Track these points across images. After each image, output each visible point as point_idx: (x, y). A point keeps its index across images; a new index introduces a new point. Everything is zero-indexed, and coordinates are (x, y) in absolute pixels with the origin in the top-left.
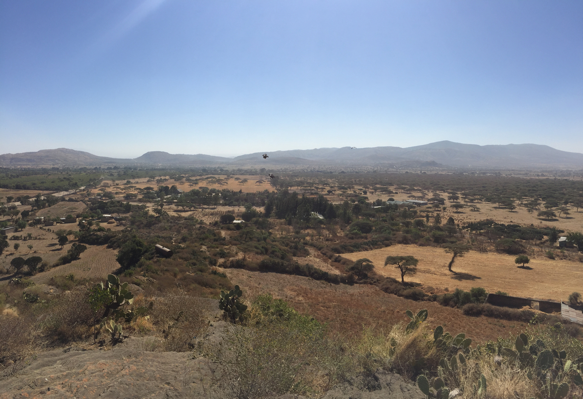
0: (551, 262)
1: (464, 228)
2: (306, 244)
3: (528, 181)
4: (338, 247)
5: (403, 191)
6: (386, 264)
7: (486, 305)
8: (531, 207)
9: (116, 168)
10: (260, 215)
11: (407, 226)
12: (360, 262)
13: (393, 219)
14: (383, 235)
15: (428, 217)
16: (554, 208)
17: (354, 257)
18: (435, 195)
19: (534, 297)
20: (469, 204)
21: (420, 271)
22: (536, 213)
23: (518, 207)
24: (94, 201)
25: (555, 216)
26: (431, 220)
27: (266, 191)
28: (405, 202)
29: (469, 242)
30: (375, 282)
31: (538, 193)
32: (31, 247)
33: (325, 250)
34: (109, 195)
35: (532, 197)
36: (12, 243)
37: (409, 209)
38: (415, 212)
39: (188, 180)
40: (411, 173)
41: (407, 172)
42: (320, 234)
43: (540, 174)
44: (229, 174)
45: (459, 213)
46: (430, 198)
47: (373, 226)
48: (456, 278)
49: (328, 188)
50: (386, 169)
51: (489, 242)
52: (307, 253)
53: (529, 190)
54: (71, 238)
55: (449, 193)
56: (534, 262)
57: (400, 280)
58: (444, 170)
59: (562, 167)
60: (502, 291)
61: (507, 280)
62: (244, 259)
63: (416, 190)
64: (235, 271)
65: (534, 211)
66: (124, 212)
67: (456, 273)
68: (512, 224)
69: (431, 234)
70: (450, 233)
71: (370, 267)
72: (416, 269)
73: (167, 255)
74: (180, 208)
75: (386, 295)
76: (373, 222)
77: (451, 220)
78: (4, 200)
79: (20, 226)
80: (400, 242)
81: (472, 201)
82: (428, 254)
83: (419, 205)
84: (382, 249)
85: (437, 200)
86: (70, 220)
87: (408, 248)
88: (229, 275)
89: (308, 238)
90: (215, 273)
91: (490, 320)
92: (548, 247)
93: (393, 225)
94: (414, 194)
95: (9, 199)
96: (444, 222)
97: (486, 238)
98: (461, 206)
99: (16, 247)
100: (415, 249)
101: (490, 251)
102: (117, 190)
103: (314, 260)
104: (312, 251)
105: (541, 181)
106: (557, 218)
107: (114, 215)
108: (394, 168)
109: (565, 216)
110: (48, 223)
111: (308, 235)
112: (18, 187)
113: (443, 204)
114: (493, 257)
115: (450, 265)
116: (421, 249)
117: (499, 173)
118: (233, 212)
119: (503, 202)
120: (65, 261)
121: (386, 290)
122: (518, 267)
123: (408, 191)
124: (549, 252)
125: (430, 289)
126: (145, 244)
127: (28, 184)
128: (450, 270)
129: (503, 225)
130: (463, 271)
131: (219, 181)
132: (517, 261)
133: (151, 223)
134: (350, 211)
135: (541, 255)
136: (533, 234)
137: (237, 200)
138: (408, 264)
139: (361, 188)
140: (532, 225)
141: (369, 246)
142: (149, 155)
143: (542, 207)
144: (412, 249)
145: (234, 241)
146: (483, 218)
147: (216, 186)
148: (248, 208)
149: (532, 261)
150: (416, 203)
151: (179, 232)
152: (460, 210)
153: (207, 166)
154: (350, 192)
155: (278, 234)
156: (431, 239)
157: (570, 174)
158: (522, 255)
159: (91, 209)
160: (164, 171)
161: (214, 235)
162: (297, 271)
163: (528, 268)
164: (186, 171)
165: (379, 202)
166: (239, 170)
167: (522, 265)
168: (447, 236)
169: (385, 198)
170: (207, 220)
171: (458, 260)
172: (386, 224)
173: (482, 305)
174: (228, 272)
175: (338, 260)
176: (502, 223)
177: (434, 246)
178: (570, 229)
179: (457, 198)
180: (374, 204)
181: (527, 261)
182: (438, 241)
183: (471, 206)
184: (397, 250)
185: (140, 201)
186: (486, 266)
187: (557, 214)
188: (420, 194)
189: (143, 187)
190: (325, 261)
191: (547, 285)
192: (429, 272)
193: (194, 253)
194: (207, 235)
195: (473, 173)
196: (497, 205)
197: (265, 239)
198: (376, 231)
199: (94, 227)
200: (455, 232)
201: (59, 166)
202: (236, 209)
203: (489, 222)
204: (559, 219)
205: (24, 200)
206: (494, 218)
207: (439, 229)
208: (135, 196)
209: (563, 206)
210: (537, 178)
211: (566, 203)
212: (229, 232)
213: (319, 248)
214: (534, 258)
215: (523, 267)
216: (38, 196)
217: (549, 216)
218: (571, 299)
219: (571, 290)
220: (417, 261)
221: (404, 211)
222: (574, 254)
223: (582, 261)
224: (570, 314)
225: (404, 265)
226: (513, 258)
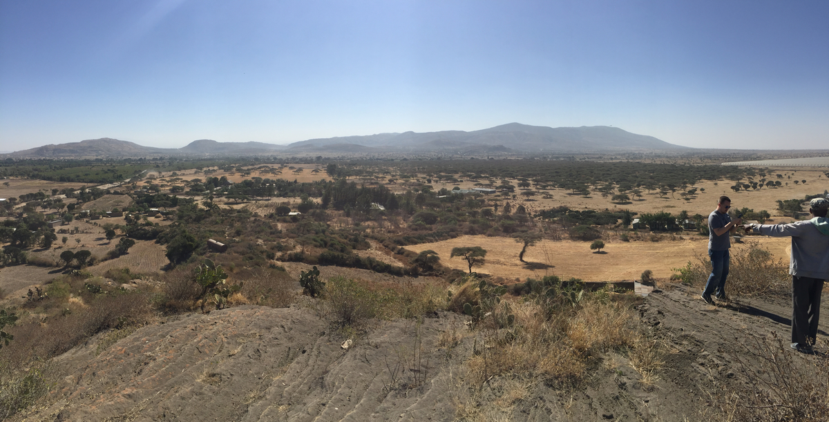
0: (625, 244)
1: (535, 216)
2: (366, 236)
3: (603, 165)
4: (401, 238)
5: (468, 179)
6: (452, 256)
8: (605, 191)
9: (161, 159)
10: (317, 206)
11: (474, 216)
12: (424, 254)
13: (458, 209)
14: (448, 226)
15: (496, 206)
16: (627, 191)
17: (418, 249)
18: (504, 182)
19: (609, 279)
20: (541, 191)
21: (489, 262)
22: (610, 197)
23: (592, 192)
24: (140, 194)
25: (629, 199)
26: (499, 209)
27: (323, 180)
28: (471, 191)
29: (541, 231)
30: (441, 274)
31: (612, 177)
32: (78, 241)
33: (387, 242)
34: (154, 188)
35: (606, 181)
36: (60, 237)
37: (475, 198)
38: (483, 201)
39: (239, 170)
40: (477, 159)
41: (472, 158)
42: (381, 226)
43: (613, 157)
44: (283, 163)
45: (530, 200)
46: (498, 186)
47: (438, 217)
48: (527, 268)
49: (389, 177)
50: (451, 155)
51: (563, 230)
52: (368, 246)
53: (603, 175)
54: (118, 232)
55: (519, 180)
56: (609, 247)
57: (468, 271)
58: (514, 155)
59: (633, 148)
60: (576, 277)
61: (582, 267)
62: (302, 252)
63: (484, 177)
64: (294, 265)
65: (609, 195)
66: (171, 206)
67: (527, 263)
68: (586, 210)
69: (500, 223)
70: (521, 222)
71: (435, 259)
72: (484, 260)
73: (222, 250)
74: (231, 200)
76: (438, 212)
77: (521, 209)
78: (49, 193)
79: (66, 219)
80: (466, 233)
81: (544, 187)
82: (497, 244)
83: (487, 193)
84: (448, 241)
85: (506, 188)
86: (116, 213)
87: (475, 239)
88: (287, 269)
89: (368, 231)
90: (273, 266)
92: (622, 230)
93: (459, 215)
94: (481, 181)
95: (55, 192)
96: (514, 211)
97: (560, 226)
98: (533, 194)
99: (64, 240)
100: (484, 239)
101: (564, 239)
102: (162, 180)
103: (375, 253)
104: (373, 244)
105: (614, 164)
106: (630, 201)
107: (161, 209)
108: (458, 154)
109: (638, 198)
110: (94, 216)
111: (368, 227)
112: (62, 180)
113: (513, 191)
114: (567, 244)
115: (521, 255)
116: (489, 239)
117: (573, 157)
118: (288, 203)
119: (577, 188)
120: (113, 255)
122: (594, 253)
123: (474, 179)
124: (624, 235)
125: (500, 280)
126: (196, 239)
127: (72, 176)
128: (521, 260)
129: (577, 211)
130: (536, 261)
131: (273, 171)
132: (593, 247)
133: (200, 217)
134: (413, 201)
135: (616, 239)
136: (607, 219)
137: (292, 191)
138: (475, 256)
139: (424, 176)
140: (607, 209)
141: (434, 237)
142: (195, 145)
143: (616, 192)
144: (479, 240)
145: (290, 234)
146: (556, 205)
147: (270, 176)
148: (304, 199)
149: (607, 245)
150: (483, 192)
151: (232, 226)
152: (531, 197)
153: (260, 154)
154: (413, 180)
155: (336, 225)
156: (500, 228)
157: (642, 157)
158: (597, 240)
159: (138, 203)
160: (211, 162)
161: (270, 228)
162: (358, 264)
163: (603, 253)
164: (236, 161)
165: (443, 192)
166: (294, 159)
167: (597, 250)
168: (518, 226)
169: (450, 187)
170: (262, 213)
171: (530, 249)
172: (452, 215)
174: (286, 265)
175: (401, 252)
176: (576, 210)
177: (503, 236)
178: (643, 210)
179: (528, 185)
180: (439, 194)
181: (602, 246)
182: (508, 231)
183: (543, 193)
184: (464, 241)
185: (187, 194)
186: (560, 254)
187: (631, 197)
188: (487, 182)
189: (190, 179)
190: (387, 254)
191: (621, 267)
192: (498, 262)
193: (250, 247)
194: (261, 227)
195: (545, 158)
196: (571, 191)
197: (324, 232)
198: (441, 222)
199: (141, 221)
200: (527, 221)
201: (103, 157)
202: (292, 200)
203: (563, 210)
204: (634, 202)
205: (69, 193)
206: (568, 205)
207: (508, 218)
208: (182, 188)
209: (636, 188)
210: (611, 161)
211: (638, 186)
212: (285, 225)
213: (381, 241)
214: (609, 242)
215: (599, 252)
216: (83, 189)
217: (623, 199)
218: (643, 277)
219: (644, 269)
220: (485, 252)
221: (471, 200)
222: (646, 234)
223: (654, 240)
224: (642, 290)
225: (471, 255)
226: (587, 245)
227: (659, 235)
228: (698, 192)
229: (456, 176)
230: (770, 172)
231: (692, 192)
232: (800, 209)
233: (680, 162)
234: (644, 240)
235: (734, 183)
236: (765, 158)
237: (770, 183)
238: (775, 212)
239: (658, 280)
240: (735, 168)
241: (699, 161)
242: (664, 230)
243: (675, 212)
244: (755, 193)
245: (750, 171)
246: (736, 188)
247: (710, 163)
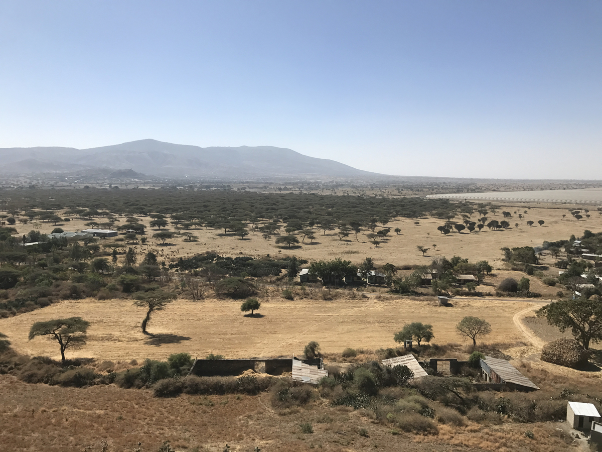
0: (289, 304)
1: (172, 267)
3: (267, 197)
5: (78, 216)
6: (32, 336)
7: (189, 378)
8: (268, 231)
11: (80, 270)
13: (57, 261)
14: (36, 288)
15: (115, 254)
16: (296, 232)
18: (130, 220)
19: (260, 356)
20: (182, 231)
22: (274, 239)
23: (251, 233)
25: (298, 242)
26: (120, 258)
28: (80, 233)
29: (177, 287)
31: (278, 212)
35: (270, 218)
37: (86, 244)
38: (96, 248)
40: (94, 188)
41: (87, 187)
43: (282, 187)
45: (166, 245)
46: (121, 225)
47: (19, 276)
48: (152, 343)
50: (53, 183)
51: (207, 285)
53: (267, 209)
55: (153, 217)
56: (266, 307)
57: (58, 358)
58: (147, 183)
60: (215, 353)
61: (227, 337)
63: (100, 214)
65: (272, 237)
67: (152, 336)
68: (241, 256)
69: (119, 279)
70: (150, 276)
72: (85, 337)
75: (29, 386)
76: (22, 268)
77: (151, 257)
80: (66, 297)
81: (187, 226)
82: (111, 310)
83: (103, 236)
84: (35, 312)
85: (132, 228)
87: (80, 305)
91: (193, 398)
92: (286, 284)
93: (56, 270)
94: (97, 220)
96: (140, 259)
97: (204, 279)
98: (170, 236)
100: (92, 305)
101: (208, 297)
105: (282, 196)
106: (300, 244)
108: (64, 181)
109: (309, 241)
113: (143, 233)
114: (212, 305)
115: (144, 325)
117: (229, 186)
119: (231, 227)
121: (30, 379)
122: (246, 316)
124: (287, 291)
125: (108, 364)
128: (145, 332)
129: (229, 258)
130: (164, 331)
132: (244, 308)
135: (277, 296)
136: (268, 268)
138: (71, 332)
139: (5, 213)
140: (268, 255)
141: (10, 309)
143: (282, 232)
144: (86, 306)
146: (202, 250)
149: (263, 305)
150: (98, 234)
152: (168, 241)
156: (118, 287)
157: (318, 186)
158: (251, 298)
163: (259, 316)
165: (34, 236)
167: (250, 312)
168: (144, 281)
169: (46, 230)
171: (156, 316)
172: (44, 271)
173: (183, 379)
176: (228, 256)
177: (123, 298)
178: (315, 257)
179: (165, 224)
180: (24, 239)
181: (257, 306)
182: (128, 289)
183: (184, 234)
184: (59, 310)
186: (200, 320)
187: (300, 240)
188: (106, 220)
191: (280, 336)
195: (191, 187)
196: (222, 230)
198: (25, 283)
200: (158, 274)
203: (211, 256)
204: (304, 246)
206: (217, 250)
207: (131, 271)
209: (308, 228)
210: (279, 192)
211: (312, 224)
214: (268, 301)
215: (252, 316)
217: (290, 242)
218: (306, 351)
219: (308, 339)
220: (86, 324)
221: (77, 247)
222: (317, 290)
223: (327, 298)
224: (302, 373)
225: (65, 332)
226: (237, 305)
227: (334, 291)
228: (392, 233)
229: (60, 213)
230: (494, 208)
231: (383, 233)
232: (536, 260)
233: (370, 193)
234: (314, 298)
235: (442, 223)
236: (487, 190)
237: (494, 224)
238: (499, 264)
239: (325, 356)
240: (445, 203)
241: (396, 192)
242: (342, 285)
243: (356, 260)
244: (472, 236)
245: (466, 207)
246: (445, 230)
247: (410, 195)
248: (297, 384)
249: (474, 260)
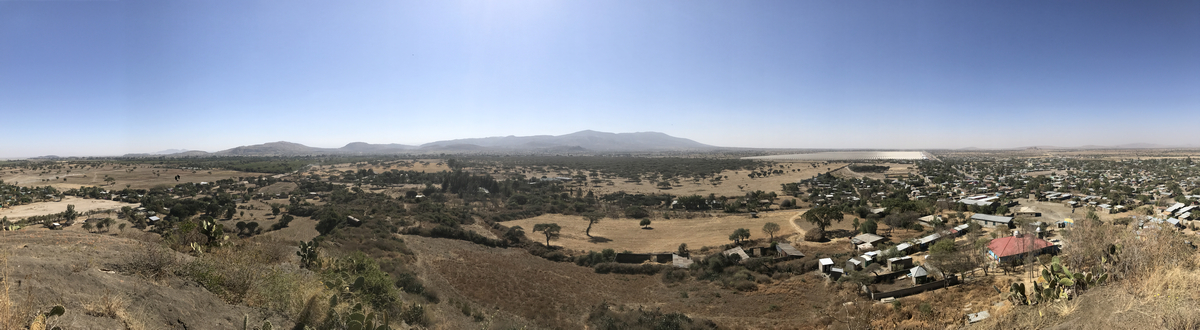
0: (667, 221)
1: (601, 199)
2: (473, 214)
3: (651, 160)
4: (498, 216)
5: (554, 170)
6: (535, 231)
7: (614, 264)
8: (652, 179)
9: (323, 156)
10: (438, 191)
11: (555, 199)
12: (514, 228)
13: (544, 193)
14: (535, 207)
15: (571, 191)
16: (669, 180)
17: (509, 224)
18: (579, 173)
19: (653, 252)
20: (606, 180)
21: (564, 236)
22: (656, 184)
23: (643, 181)
24: (303, 182)
26: (574, 193)
27: (445, 171)
28: (555, 179)
29: (604, 211)
30: (524, 246)
31: (657, 169)
32: (252, 215)
33: (487, 219)
34: (316, 177)
35: (653, 172)
36: (238, 211)
37: (557, 185)
38: (562, 187)
39: (383, 164)
40: (561, 156)
41: (558, 156)
42: (485, 206)
43: (659, 154)
44: (415, 159)
45: (598, 187)
46: (575, 176)
47: (528, 199)
48: (592, 242)
49: (494, 169)
50: (542, 154)
51: (620, 210)
52: (473, 222)
53: (651, 168)
54: (283, 210)
55: (591, 172)
56: (654, 223)
57: (545, 244)
58: (588, 153)
59: (673, 148)
60: (628, 250)
61: (633, 241)
62: (420, 227)
63: (564, 170)
64: (411, 237)
65: (655, 182)
66: (327, 191)
67: (592, 237)
68: (638, 194)
69: (574, 205)
70: (589, 204)
71: (521, 234)
72: (559, 235)
73: (357, 225)
74: (375, 186)
75: (533, 257)
76: (528, 196)
77: (591, 193)
78: (237, 180)
79: (246, 199)
80: (548, 212)
81: (608, 177)
82: (570, 222)
83: (565, 181)
84: (533, 218)
85: (580, 177)
86: (283, 196)
87: (554, 217)
88: (406, 240)
89: (475, 209)
90: (394, 239)
91: (617, 276)
92: (664, 210)
93: (544, 197)
94: (562, 173)
95: (241, 179)
96: (585, 194)
97: (618, 207)
98: (600, 182)
99: (242, 214)
101: (621, 217)
102: (322, 172)
103: (479, 228)
104: (477, 219)
105: (659, 159)
106: (671, 187)
107: (319, 193)
108: (548, 152)
109: (676, 184)
110: (267, 197)
111: (475, 206)
112: (247, 171)
113: (585, 180)
114: (623, 222)
115: (588, 231)
116: (565, 217)
117: (630, 154)
118: (416, 189)
119: (632, 177)
120: (276, 227)
121: (533, 253)
122: (642, 229)
123: (557, 170)
124: (665, 214)
125: (570, 251)
126: (340, 215)
127: (255, 168)
128: (587, 235)
130: (599, 235)
131: (407, 164)
132: (642, 224)
133: (349, 199)
134: (510, 187)
135: (659, 217)
136: (654, 200)
137: (420, 179)
138: (552, 231)
139: (521, 168)
140: (653, 194)
141: (523, 216)
142: (350, 146)
143: (660, 179)
145: (413, 212)
146: (616, 190)
147: (405, 169)
148: (428, 185)
149: (652, 222)
150: (563, 180)
151: (370, 205)
152: (598, 184)
153: (398, 153)
154: (512, 171)
155: (450, 205)
156: (574, 209)
157: (680, 154)
158: (645, 219)
159: (301, 188)
160: (363, 158)
161: (398, 207)
162: (462, 236)
163: (650, 228)
164: (381, 157)
165: (534, 180)
166: (424, 155)
167: (645, 226)
168: (586, 207)
169: (539, 176)
170: (394, 196)
171: (594, 226)
172: (538, 197)
173: (610, 264)
174: (405, 238)
175: (497, 227)
176: (630, 194)
177: (575, 215)
178: (680, 194)
179: (597, 175)
180: (530, 181)
181: (649, 223)
182: (579, 210)
183: (607, 182)
184: (546, 219)
185: (341, 181)
186: (617, 230)
187: (671, 184)
188: (567, 173)
189: (344, 170)
190: (487, 228)
191: (665, 241)
192: (570, 237)
193: (379, 223)
194: (393, 208)
195: (610, 155)
196: (627, 179)
197: (439, 210)
198: (530, 203)
199: (301, 202)
200: (594, 203)
201: (279, 155)
202: (419, 186)
203: (622, 193)
204: (674, 188)
205: (250, 180)
206: (625, 190)
207: (580, 200)
208: (338, 177)
209: (675, 177)
210: (657, 157)
211: (677, 175)
212: (410, 205)
213: (483, 217)
214: (655, 220)
215: (646, 228)
216: (260, 177)
217: (666, 186)
218: (680, 249)
219: (681, 243)
220: (559, 228)
221: (554, 186)
222: (683, 213)
223: (689, 217)
224: (679, 262)
225: (549, 231)
226: (638, 222)
227: (693, 213)
228: (723, 178)
229: (545, 168)
230: (775, 163)
231: (718, 179)
233: (710, 157)
234: (681, 217)
235: (750, 172)
236: (771, 154)
237: (775, 172)
238: (780, 193)
239: (691, 252)
240: (751, 161)
242: (697, 209)
243: (705, 195)
244: (765, 179)
245: (761, 164)
246: (751, 176)
247: (732, 157)
248: (676, 268)
249: (767, 192)
